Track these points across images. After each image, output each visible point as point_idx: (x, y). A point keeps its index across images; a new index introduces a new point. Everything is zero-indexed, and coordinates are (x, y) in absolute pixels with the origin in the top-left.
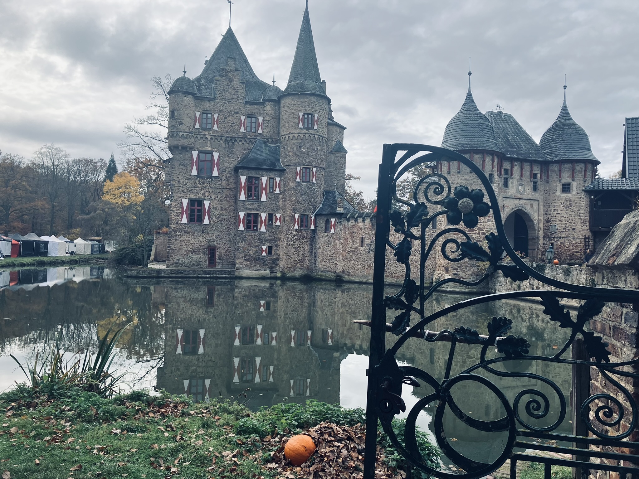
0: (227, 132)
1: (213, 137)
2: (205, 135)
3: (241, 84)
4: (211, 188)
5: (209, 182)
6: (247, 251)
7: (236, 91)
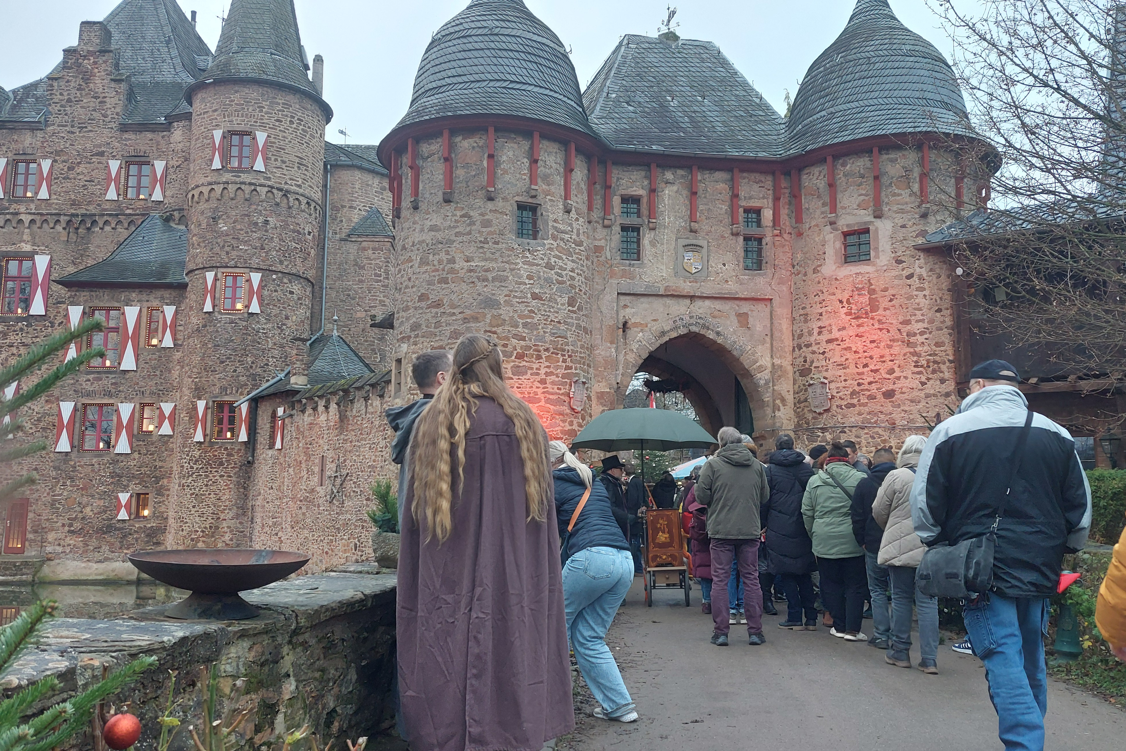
0: (74, 203)
1: (38, 218)
2: (17, 214)
3: (113, 85)
4: (24, 345)
5: (22, 329)
6: (78, 509)
7: (100, 102)
